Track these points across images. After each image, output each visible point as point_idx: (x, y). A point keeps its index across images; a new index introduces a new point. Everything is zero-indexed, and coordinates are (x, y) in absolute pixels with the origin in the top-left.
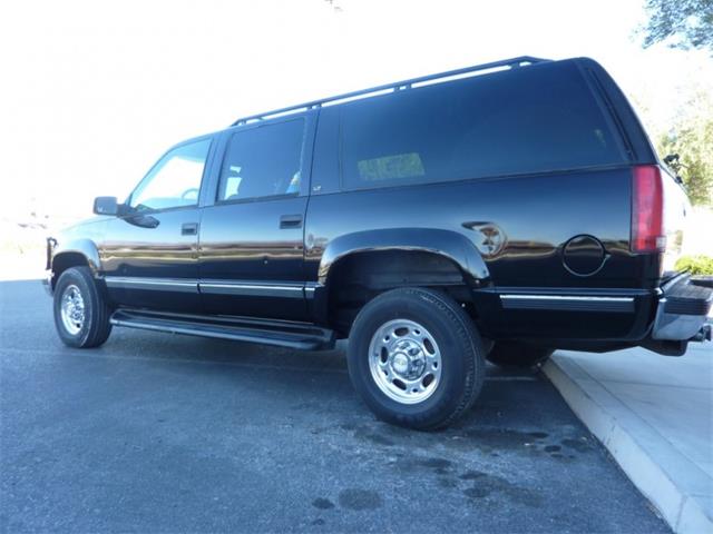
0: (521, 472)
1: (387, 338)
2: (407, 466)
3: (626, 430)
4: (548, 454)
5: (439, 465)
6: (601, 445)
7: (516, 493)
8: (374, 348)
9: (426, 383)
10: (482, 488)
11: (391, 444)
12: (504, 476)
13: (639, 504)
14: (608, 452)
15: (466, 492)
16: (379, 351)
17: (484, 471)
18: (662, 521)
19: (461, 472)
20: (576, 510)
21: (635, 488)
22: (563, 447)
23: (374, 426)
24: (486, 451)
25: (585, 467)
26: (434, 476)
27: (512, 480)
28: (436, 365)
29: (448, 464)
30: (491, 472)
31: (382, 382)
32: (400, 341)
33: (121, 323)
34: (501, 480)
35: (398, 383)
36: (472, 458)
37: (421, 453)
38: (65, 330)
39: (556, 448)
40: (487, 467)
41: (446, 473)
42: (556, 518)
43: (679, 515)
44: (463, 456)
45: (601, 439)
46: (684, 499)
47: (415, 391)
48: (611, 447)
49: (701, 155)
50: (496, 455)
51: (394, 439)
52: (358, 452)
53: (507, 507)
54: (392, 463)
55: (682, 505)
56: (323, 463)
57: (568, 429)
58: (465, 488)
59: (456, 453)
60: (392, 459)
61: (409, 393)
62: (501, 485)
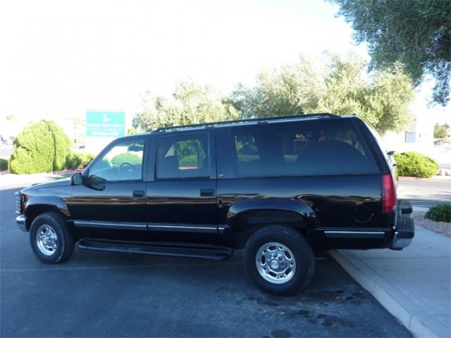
0: (341, 312)
1: (265, 252)
2: (292, 316)
3: (381, 287)
4: (348, 302)
5: (305, 313)
6: (370, 294)
7: (343, 322)
8: (258, 257)
9: (287, 273)
10: (328, 322)
11: (277, 305)
12: (334, 314)
13: (393, 320)
14: (374, 297)
15: (322, 324)
16: (260, 258)
17: (325, 314)
18: (403, 326)
19: (316, 315)
20: (369, 326)
21: (389, 313)
22: (354, 297)
23: (263, 297)
24: (322, 303)
25: (366, 306)
26: (305, 319)
27: (339, 316)
28: (292, 264)
29: (308, 312)
30: (328, 314)
31: (264, 274)
32: (273, 253)
33: (89, 248)
34: (334, 317)
35: (271, 274)
36: (317, 308)
37: (293, 308)
38: (41, 253)
39: (351, 298)
40: (326, 311)
41: (309, 317)
42: (362, 330)
43: (410, 323)
44: (313, 307)
45: (369, 290)
46: (411, 317)
47: (281, 277)
48: (375, 295)
49: (390, 100)
50: (326, 305)
51: (277, 302)
52: (265, 311)
53: (342, 329)
54: (283, 315)
55: (410, 320)
56: (254, 320)
57: (352, 286)
58: (321, 322)
59: (309, 306)
60: (283, 313)
61: (278, 278)
62: (335, 319)
